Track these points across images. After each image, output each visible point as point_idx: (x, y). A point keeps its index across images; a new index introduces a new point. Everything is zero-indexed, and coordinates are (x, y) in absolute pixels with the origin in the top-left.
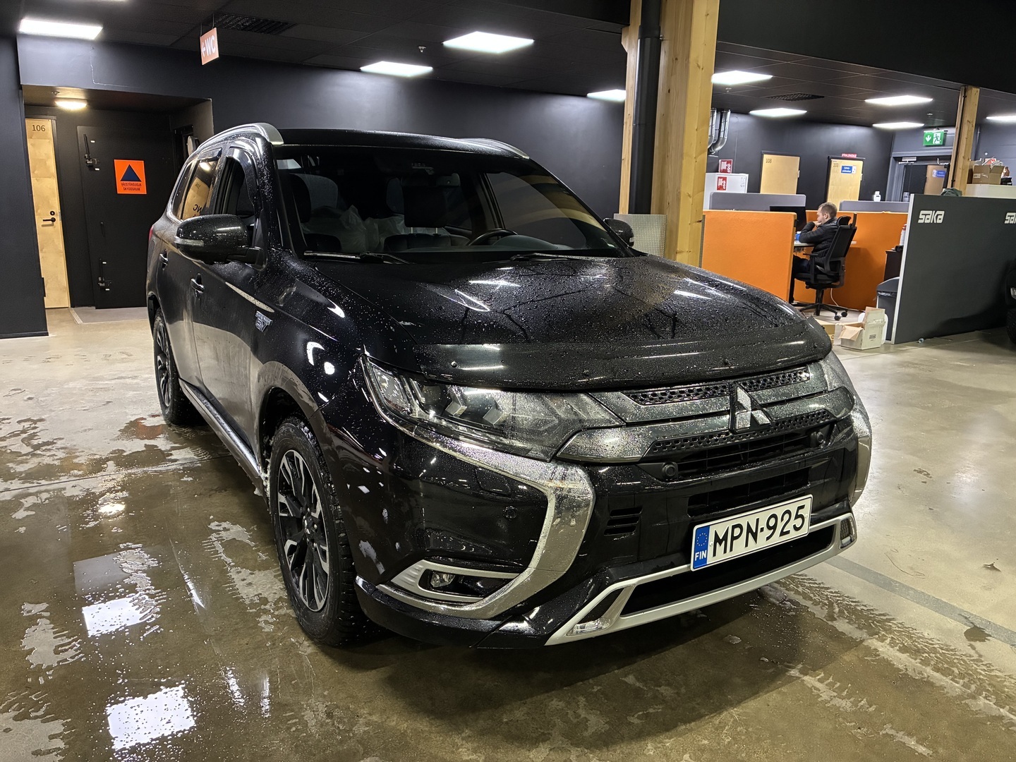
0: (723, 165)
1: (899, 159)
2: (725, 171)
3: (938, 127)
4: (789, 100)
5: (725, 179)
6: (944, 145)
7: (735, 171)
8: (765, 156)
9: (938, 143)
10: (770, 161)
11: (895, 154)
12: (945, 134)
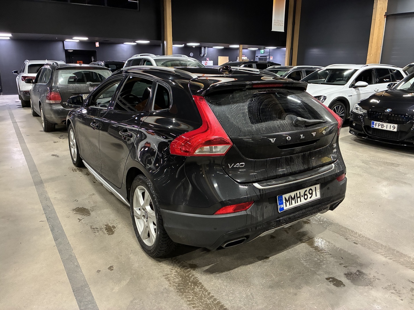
0: (207, 59)
1: (257, 56)
2: (208, 60)
3: (263, 49)
5: (207, 62)
6: (264, 53)
7: (210, 60)
8: (219, 57)
9: (263, 53)
10: (220, 58)
11: (256, 55)
12: (264, 50)
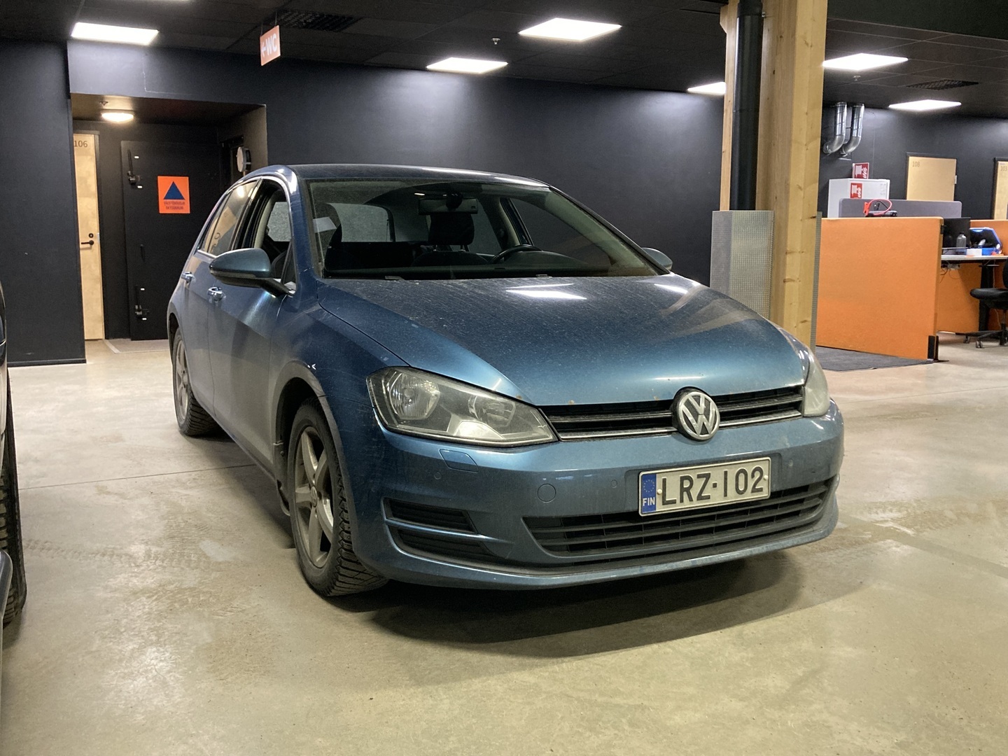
0: (858, 170)
2: (860, 177)
4: (935, 88)
5: (859, 186)
7: (874, 175)
8: (912, 160)
10: (918, 164)
